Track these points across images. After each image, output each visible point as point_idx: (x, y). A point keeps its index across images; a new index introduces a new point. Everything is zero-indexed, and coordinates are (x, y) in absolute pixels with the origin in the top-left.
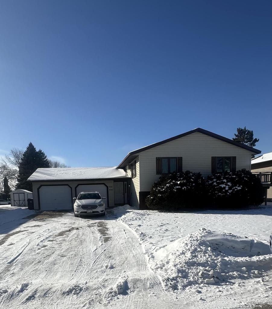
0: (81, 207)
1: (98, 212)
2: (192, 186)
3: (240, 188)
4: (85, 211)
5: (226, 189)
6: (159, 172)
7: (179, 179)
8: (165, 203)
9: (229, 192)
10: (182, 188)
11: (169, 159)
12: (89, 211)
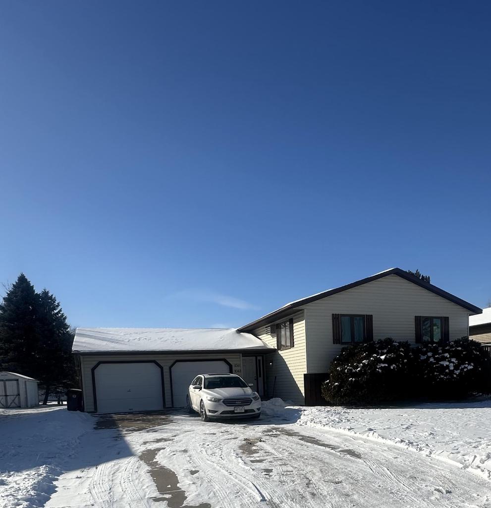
0: (223, 402)
1: (253, 411)
2: (403, 364)
3: (472, 367)
4: (231, 409)
5: (451, 369)
6: (337, 339)
7: (380, 351)
8: (363, 391)
9: (456, 374)
10: (389, 366)
11: (352, 317)
12: (239, 410)
